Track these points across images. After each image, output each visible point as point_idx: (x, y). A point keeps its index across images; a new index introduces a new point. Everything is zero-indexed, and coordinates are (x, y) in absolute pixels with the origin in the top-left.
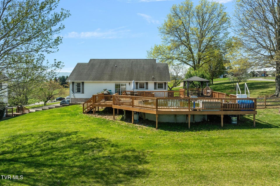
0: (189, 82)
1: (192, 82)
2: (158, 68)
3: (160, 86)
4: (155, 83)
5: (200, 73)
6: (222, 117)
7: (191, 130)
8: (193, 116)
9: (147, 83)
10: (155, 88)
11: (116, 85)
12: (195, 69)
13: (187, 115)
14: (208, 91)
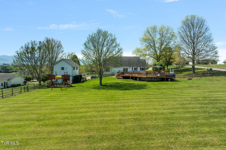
0: (155, 68)
1: (156, 68)
2: (141, 61)
3: (143, 69)
4: (141, 68)
5: (160, 64)
6: (165, 78)
7: (156, 82)
8: (157, 78)
9: (137, 68)
10: (140, 70)
11: (123, 69)
12: (158, 61)
13: (155, 78)
14: (163, 71)
